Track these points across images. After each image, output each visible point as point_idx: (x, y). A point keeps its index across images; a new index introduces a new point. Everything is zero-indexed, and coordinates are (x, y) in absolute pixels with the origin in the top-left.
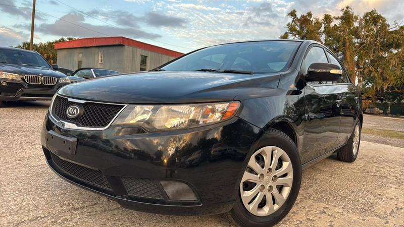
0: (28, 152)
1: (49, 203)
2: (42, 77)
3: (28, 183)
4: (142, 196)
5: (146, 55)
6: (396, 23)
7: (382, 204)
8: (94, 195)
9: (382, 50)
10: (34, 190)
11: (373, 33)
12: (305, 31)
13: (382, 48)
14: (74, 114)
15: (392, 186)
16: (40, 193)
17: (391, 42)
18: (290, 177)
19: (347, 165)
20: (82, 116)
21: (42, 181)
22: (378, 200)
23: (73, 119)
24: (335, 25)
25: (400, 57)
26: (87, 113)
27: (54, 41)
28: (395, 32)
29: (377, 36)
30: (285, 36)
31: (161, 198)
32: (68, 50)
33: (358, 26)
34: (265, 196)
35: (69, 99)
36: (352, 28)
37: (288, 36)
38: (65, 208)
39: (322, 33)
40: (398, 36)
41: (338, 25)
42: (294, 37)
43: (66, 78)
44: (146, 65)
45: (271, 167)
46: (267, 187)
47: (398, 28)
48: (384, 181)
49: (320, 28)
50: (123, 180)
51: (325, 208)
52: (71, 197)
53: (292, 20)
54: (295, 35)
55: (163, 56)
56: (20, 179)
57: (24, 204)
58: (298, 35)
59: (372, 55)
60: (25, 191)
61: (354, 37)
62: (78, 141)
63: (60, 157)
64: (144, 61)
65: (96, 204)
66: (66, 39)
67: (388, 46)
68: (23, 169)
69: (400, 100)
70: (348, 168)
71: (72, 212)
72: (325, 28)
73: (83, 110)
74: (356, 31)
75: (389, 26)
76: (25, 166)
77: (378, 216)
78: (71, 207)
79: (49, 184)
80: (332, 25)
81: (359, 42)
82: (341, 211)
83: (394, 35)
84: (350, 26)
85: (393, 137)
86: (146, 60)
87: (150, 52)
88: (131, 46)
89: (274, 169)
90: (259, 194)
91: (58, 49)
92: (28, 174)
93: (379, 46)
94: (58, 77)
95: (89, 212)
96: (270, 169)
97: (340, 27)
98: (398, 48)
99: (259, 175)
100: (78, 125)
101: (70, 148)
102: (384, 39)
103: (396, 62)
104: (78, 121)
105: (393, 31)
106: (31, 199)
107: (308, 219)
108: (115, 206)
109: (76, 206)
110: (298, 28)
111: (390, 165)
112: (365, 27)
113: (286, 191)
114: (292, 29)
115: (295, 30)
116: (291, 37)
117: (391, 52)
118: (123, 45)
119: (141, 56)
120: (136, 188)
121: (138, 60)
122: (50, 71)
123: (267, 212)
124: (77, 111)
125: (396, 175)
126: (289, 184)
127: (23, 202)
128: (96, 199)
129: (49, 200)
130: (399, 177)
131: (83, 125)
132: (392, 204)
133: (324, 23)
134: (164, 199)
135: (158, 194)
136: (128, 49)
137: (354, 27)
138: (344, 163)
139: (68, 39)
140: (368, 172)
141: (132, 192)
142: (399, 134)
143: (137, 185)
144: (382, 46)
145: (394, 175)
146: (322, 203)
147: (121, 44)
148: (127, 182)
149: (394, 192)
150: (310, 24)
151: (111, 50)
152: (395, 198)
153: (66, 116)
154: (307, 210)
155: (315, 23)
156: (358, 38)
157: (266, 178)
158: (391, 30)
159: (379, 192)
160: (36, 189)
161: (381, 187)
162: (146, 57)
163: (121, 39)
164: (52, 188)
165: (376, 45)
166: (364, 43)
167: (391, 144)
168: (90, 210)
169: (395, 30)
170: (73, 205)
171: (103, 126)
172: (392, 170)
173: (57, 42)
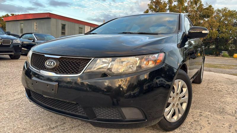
0: (4, 91)
1: (33, 125)
2: (1, 40)
3: (12, 112)
4: (107, 118)
5: (65, 24)
6: (207, 4)
7: (228, 107)
8: (61, 117)
9: (200, 19)
10: (18, 117)
11: (195, 10)
12: (158, 9)
13: (200, 18)
14: (52, 66)
15: (228, 96)
16: (24, 119)
17: (204, 14)
18: (187, 97)
19: (198, 85)
20: (58, 67)
21: (21, 110)
22: (225, 105)
23: (50, 69)
24: (174, 5)
25: (209, 23)
26: (62, 64)
27: (2, 16)
28: (207, 9)
29: (197, 11)
30: (147, 12)
31: (121, 118)
32: (13, 22)
33: (187, 5)
34: (175, 110)
35: (46, 55)
36: (183, 7)
37: (148, 11)
38: (45, 128)
39: (167, 10)
40: (208, 11)
41: (176, 5)
42: (152, 12)
43: (17, 40)
44: (65, 30)
45: (178, 92)
46: (176, 105)
47: (208, 6)
48: (221, 93)
49: (166, 7)
50: (94, 109)
51: (200, 112)
52: (46, 120)
53: (150, 2)
54: (152, 11)
55: (76, 24)
56: (5, 110)
57: (15, 128)
58: (154, 11)
59: (194, 22)
60: (13, 119)
61: (185, 12)
62: (58, 84)
63: (44, 96)
64: (63, 27)
65: (64, 123)
66: (10, 14)
67: (203, 17)
68: (5, 103)
69: (209, 47)
70: (200, 87)
71: (51, 131)
72: (169, 7)
73: (59, 63)
74: (186, 8)
75: (203, 5)
76: (5, 101)
77: (230, 115)
78: (49, 127)
79: (27, 112)
80: (173, 5)
81: (188, 14)
82: (210, 114)
83: (206, 10)
84: (183, 6)
85: (213, 67)
86: (65, 27)
87: (67, 22)
88: (55, 18)
89: (179, 93)
90: (172, 109)
91: (6, 21)
92: (10, 106)
93: (199, 16)
94: (12, 40)
95: (62, 130)
96: (177, 94)
97: (177, 6)
98: (208, 18)
99: (172, 98)
100: (56, 73)
101: (53, 90)
102: (201, 13)
103: (207, 26)
104: (56, 70)
105: (205, 8)
106: (19, 124)
107: (195, 120)
108: (78, 124)
109: (52, 126)
110: (154, 7)
111: (220, 83)
112: (190, 6)
113: (185, 106)
114: (151, 8)
115: (152, 8)
116: (150, 12)
117: (205, 20)
118: (50, 18)
119: (62, 24)
120: (103, 113)
121: (60, 27)
122: (5, 36)
123: (176, 120)
124: (54, 64)
125: (226, 89)
126: (186, 101)
127: (14, 127)
128: (63, 120)
129: (31, 123)
130: (228, 91)
131: (60, 73)
132: (233, 107)
133: (168, 4)
134: (122, 119)
135: (118, 116)
136: (53, 20)
137: (185, 6)
138: (197, 85)
139: (11, 15)
140: (211, 89)
141: (100, 116)
142: (214, 66)
143: (104, 111)
144: (200, 17)
145: (225, 89)
146: (197, 110)
147: (49, 17)
148: (97, 110)
149: (230, 100)
150: (160, 4)
151: (42, 21)
152: (233, 103)
153: (45, 67)
154: (191, 115)
155: (163, 4)
156: (187, 12)
157: (175, 99)
158: (204, 8)
159: (223, 100)
160: (20, 117)
161: (222, 97)
162: (65, 25)
163: (49, 14)
164: (30, 115)
165: (197, 16)
166: (190, 15)
167: (213, 72)
168: (62, 128)
169: (207, 8)
170: (49, 125)
171: (77, 73)
172: (222, 86)
173: (3, 17)
